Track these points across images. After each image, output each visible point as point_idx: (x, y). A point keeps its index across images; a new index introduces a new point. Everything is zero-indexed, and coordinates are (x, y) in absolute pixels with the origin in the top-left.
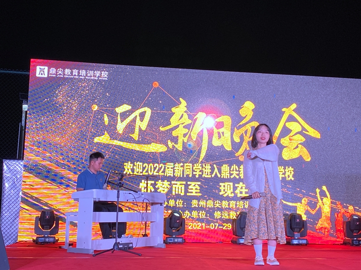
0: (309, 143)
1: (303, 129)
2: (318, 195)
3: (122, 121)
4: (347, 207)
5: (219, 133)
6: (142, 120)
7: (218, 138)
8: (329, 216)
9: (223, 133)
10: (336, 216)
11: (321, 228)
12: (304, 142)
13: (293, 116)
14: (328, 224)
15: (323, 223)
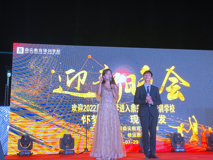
0: (183, 90)
1: (179, 81)
2: (190, 122)
3: (70, 79)
4: (208, 128)
5: (128, 85)
6: (82, 78)
7: (128, 88)
8: (197, 134)
9: (131, 85)
10: (201, 134)
11: (193, 141)
12: (180, 89)
13: (173, 74)
14: (197, 139)
15: (194, 138)
